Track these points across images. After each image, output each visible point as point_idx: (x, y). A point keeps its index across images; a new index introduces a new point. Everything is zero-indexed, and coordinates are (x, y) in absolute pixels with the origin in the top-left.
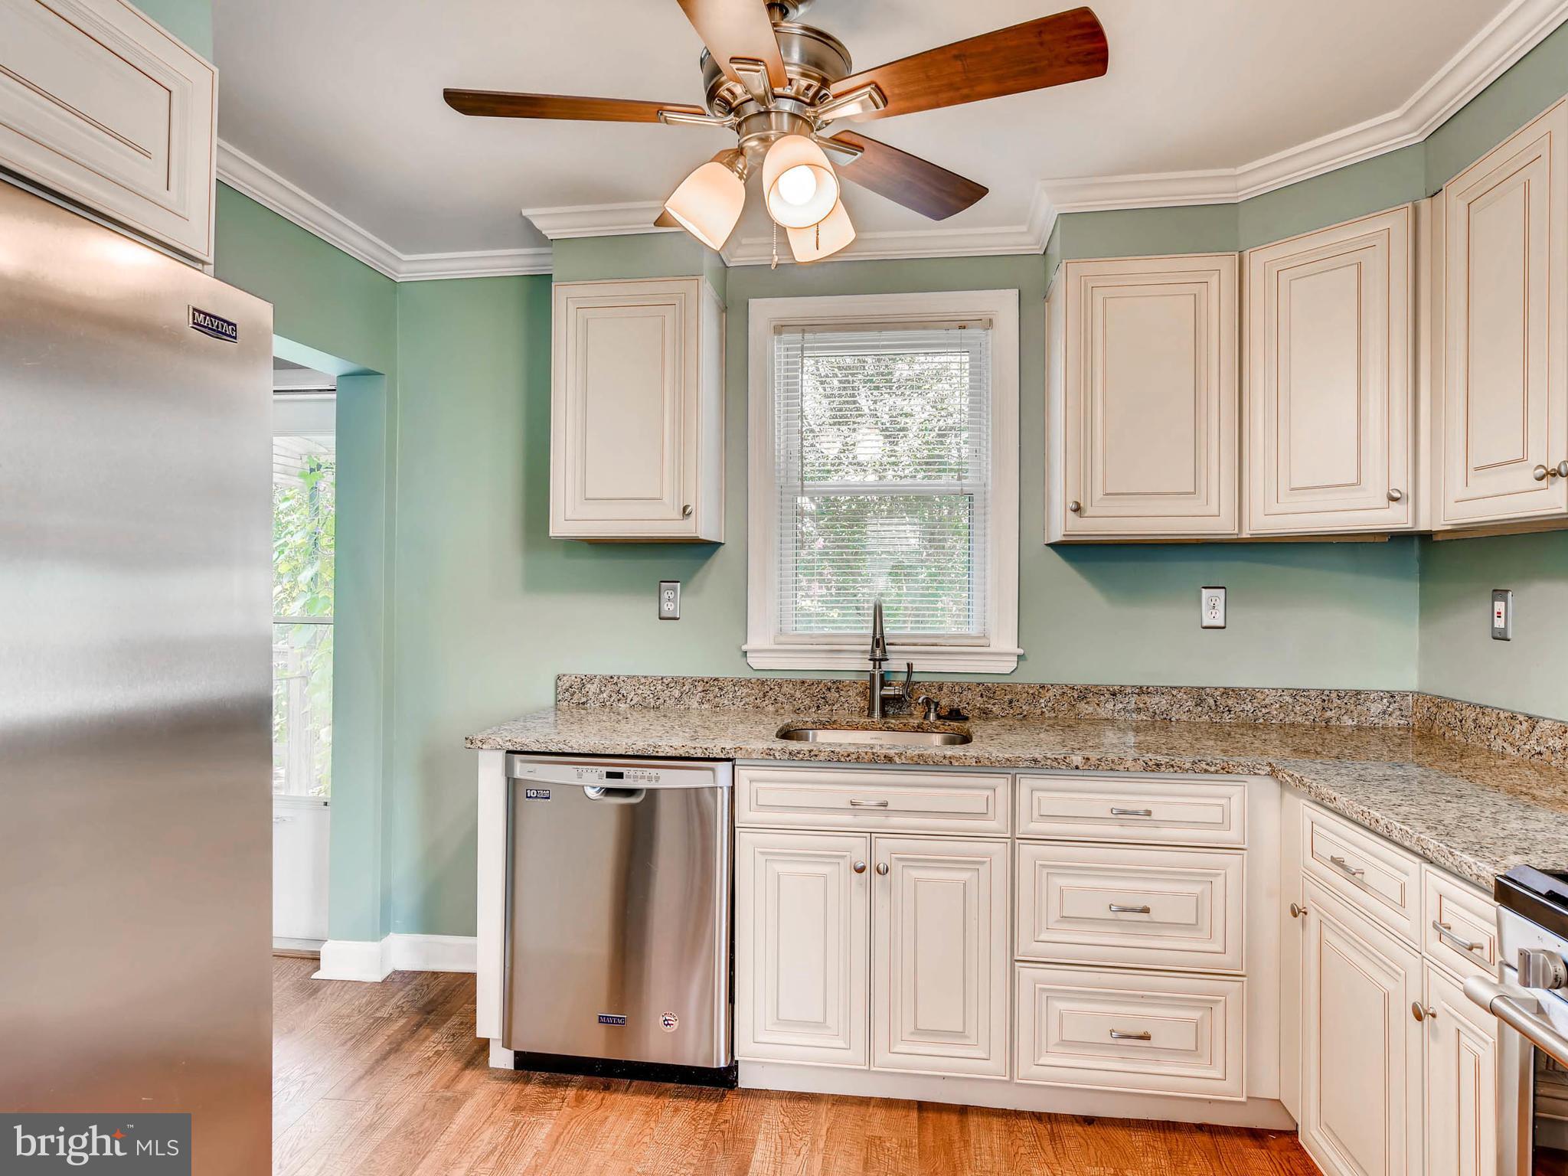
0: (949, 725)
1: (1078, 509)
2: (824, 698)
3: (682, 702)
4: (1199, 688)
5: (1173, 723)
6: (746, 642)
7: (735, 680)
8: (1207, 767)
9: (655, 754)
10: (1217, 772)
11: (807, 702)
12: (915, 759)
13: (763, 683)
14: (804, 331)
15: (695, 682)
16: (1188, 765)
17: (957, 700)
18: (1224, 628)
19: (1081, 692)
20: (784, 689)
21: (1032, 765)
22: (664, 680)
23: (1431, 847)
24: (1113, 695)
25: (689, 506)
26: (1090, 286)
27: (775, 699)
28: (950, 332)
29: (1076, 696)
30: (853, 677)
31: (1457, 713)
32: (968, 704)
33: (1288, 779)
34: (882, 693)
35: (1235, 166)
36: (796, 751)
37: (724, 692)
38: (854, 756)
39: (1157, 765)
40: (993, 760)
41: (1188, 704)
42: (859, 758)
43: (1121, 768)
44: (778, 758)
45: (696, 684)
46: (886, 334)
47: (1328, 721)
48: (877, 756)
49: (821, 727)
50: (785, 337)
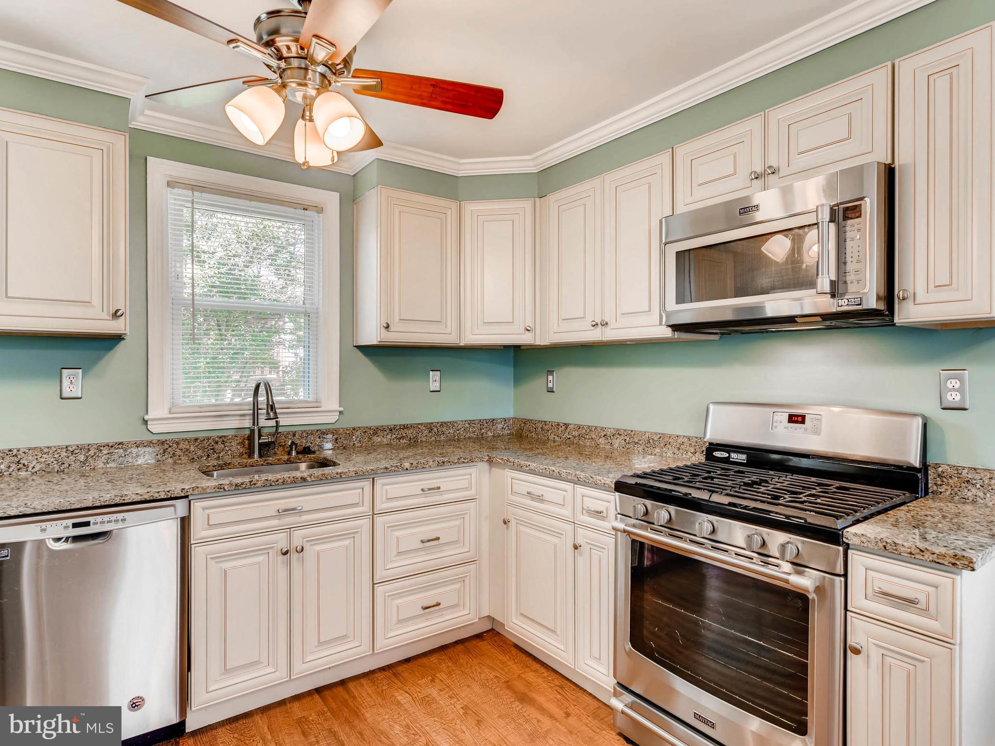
0: (308, 457)
1: (387, 327)
2: (212, 449)
3: (87, 465)
4: (430, 423)
5: (419, 443)
6: (147, 413)
7: (138, 443)
8: (464, 460)
9: (121, 502)
10: (468, 462)
11: (200, 453)
12: (320, 477)
13: (163, 443)
14: (193, 190)
15: (99, 448)
16: (456, 461)
17: (304, 441)
18: (439, 391)
19: (374, 430)
20: (181, 446)
21: (385, 471)
22: (69, 448)
23: (582, 477)
24: (390, 430)
25: (120, 310)
26: (392, 203)
27: (174, 454)
28: (297, 210)
29: (372, 433)
30: (232, 433)
31: (534, 425)
32: (311, 443)
33: (500, 461)
34: (260, 441)
35: (460, 158)
36: (240, 483)
37: (128, 452)
38: (281, 481)
39: (443, 462)
40: (364, 471)
41: (426, 432)
42: (284, 481)
43: (427, 466)
44: (227, 489)
45: (102, 448)
46: (254, 203)
47: (482, 434)
48: (297, 478)
49: (219, 468)
50: (176, 191)
